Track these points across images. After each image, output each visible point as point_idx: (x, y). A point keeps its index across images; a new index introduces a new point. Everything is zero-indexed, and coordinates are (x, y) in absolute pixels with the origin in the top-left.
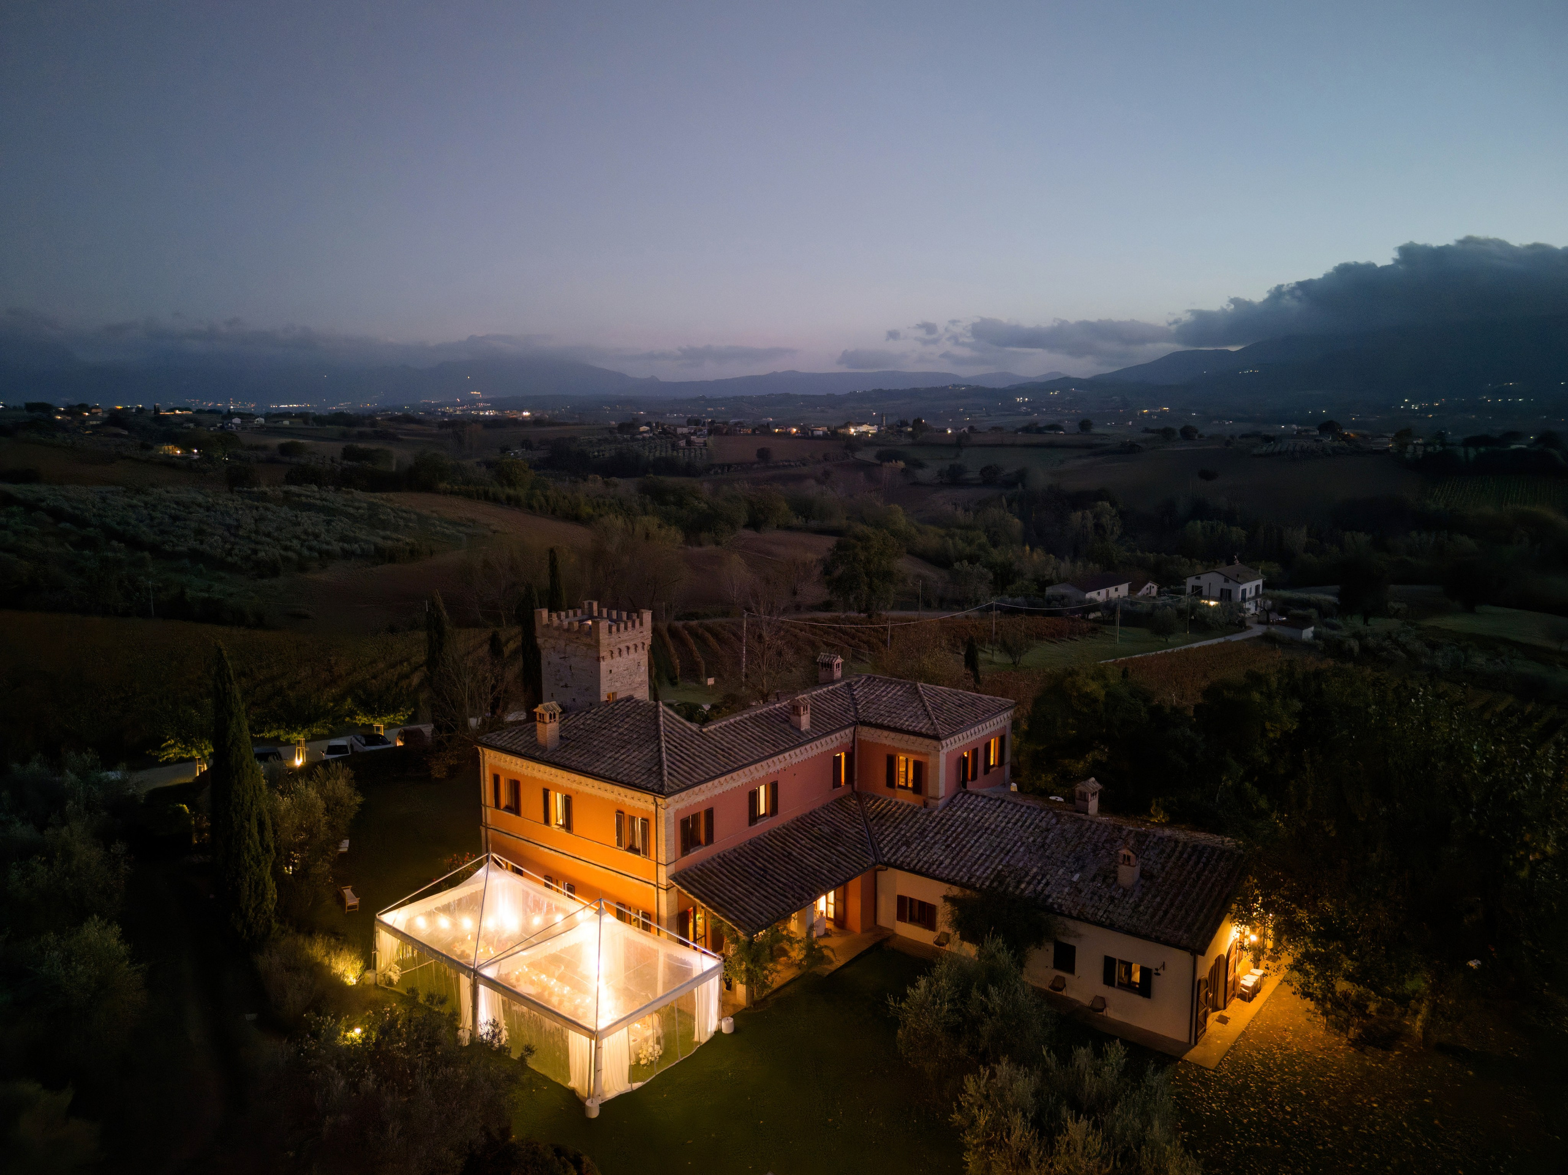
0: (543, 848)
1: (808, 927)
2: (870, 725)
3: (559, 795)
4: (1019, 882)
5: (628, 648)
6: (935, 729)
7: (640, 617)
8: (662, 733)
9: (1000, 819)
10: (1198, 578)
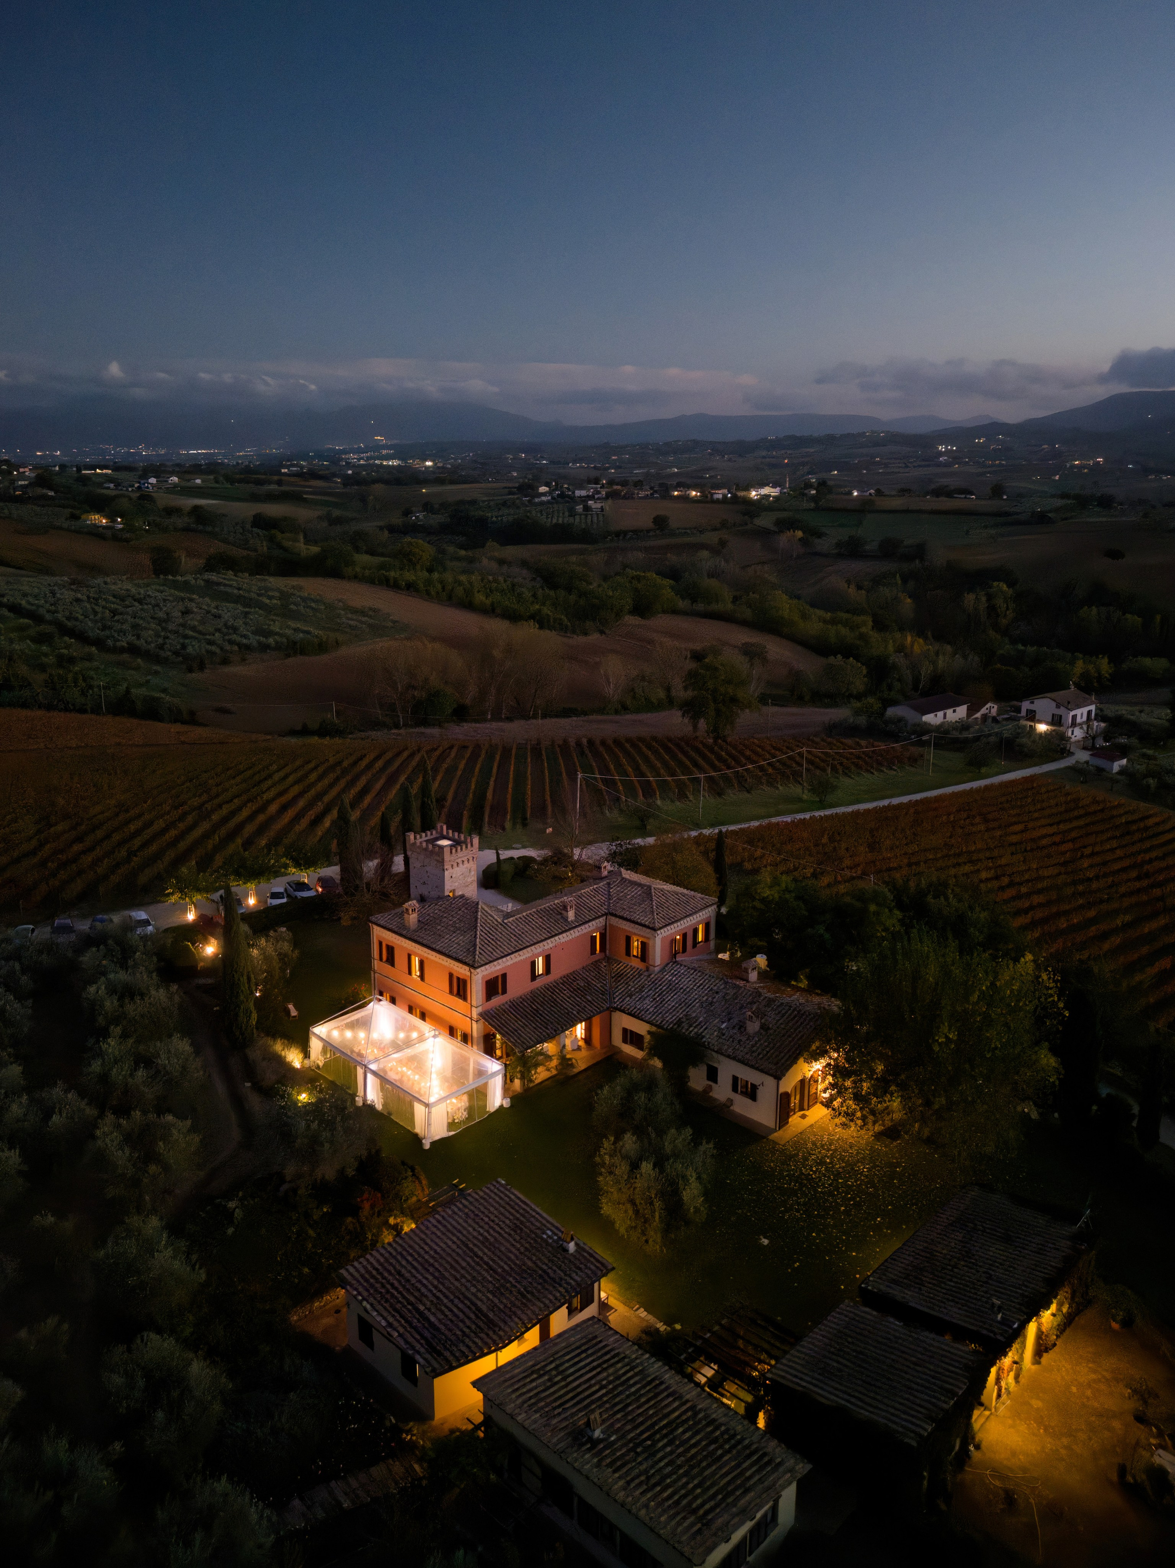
0: (407, 989)
1: (563, 1045)
2: (615, 916)
3: (417, 959)
5: (463, 861)
6: (653, 923)
7: (471, 839)
8: (479, 924)
10: (1032, 703)
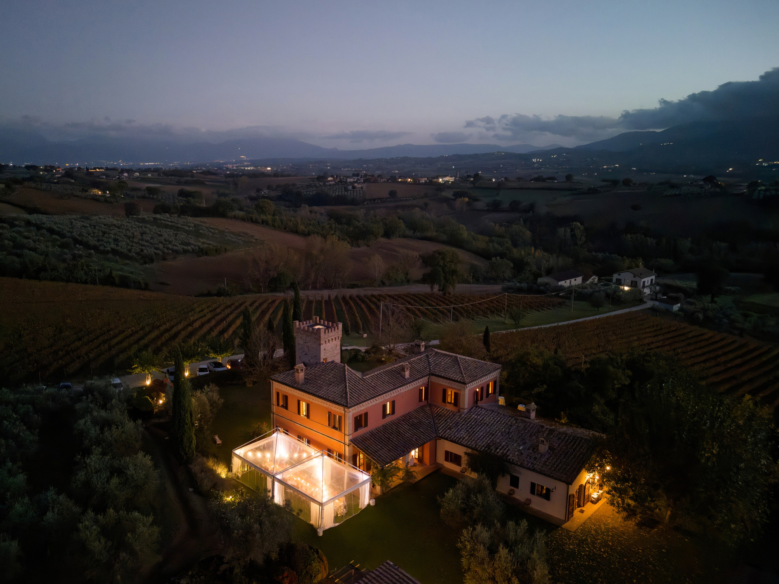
0: (297, 424)
1: (407, 462)
2: (436, 375)
3: (304, 403)
4: (497, 449)
5: (332, 339)
6: (464, 379)
7: (337, 326)
8: (347, 379)
9: (491, 419)
10: (620, 275)
